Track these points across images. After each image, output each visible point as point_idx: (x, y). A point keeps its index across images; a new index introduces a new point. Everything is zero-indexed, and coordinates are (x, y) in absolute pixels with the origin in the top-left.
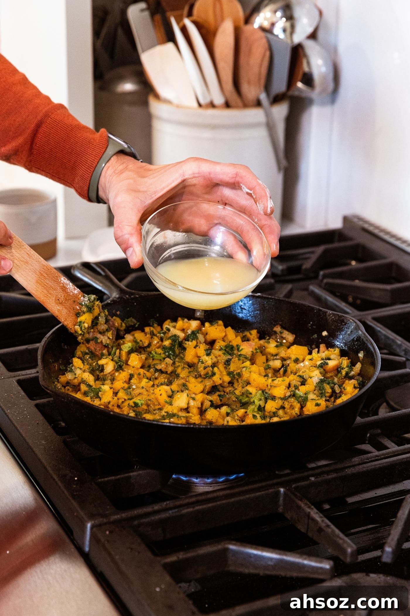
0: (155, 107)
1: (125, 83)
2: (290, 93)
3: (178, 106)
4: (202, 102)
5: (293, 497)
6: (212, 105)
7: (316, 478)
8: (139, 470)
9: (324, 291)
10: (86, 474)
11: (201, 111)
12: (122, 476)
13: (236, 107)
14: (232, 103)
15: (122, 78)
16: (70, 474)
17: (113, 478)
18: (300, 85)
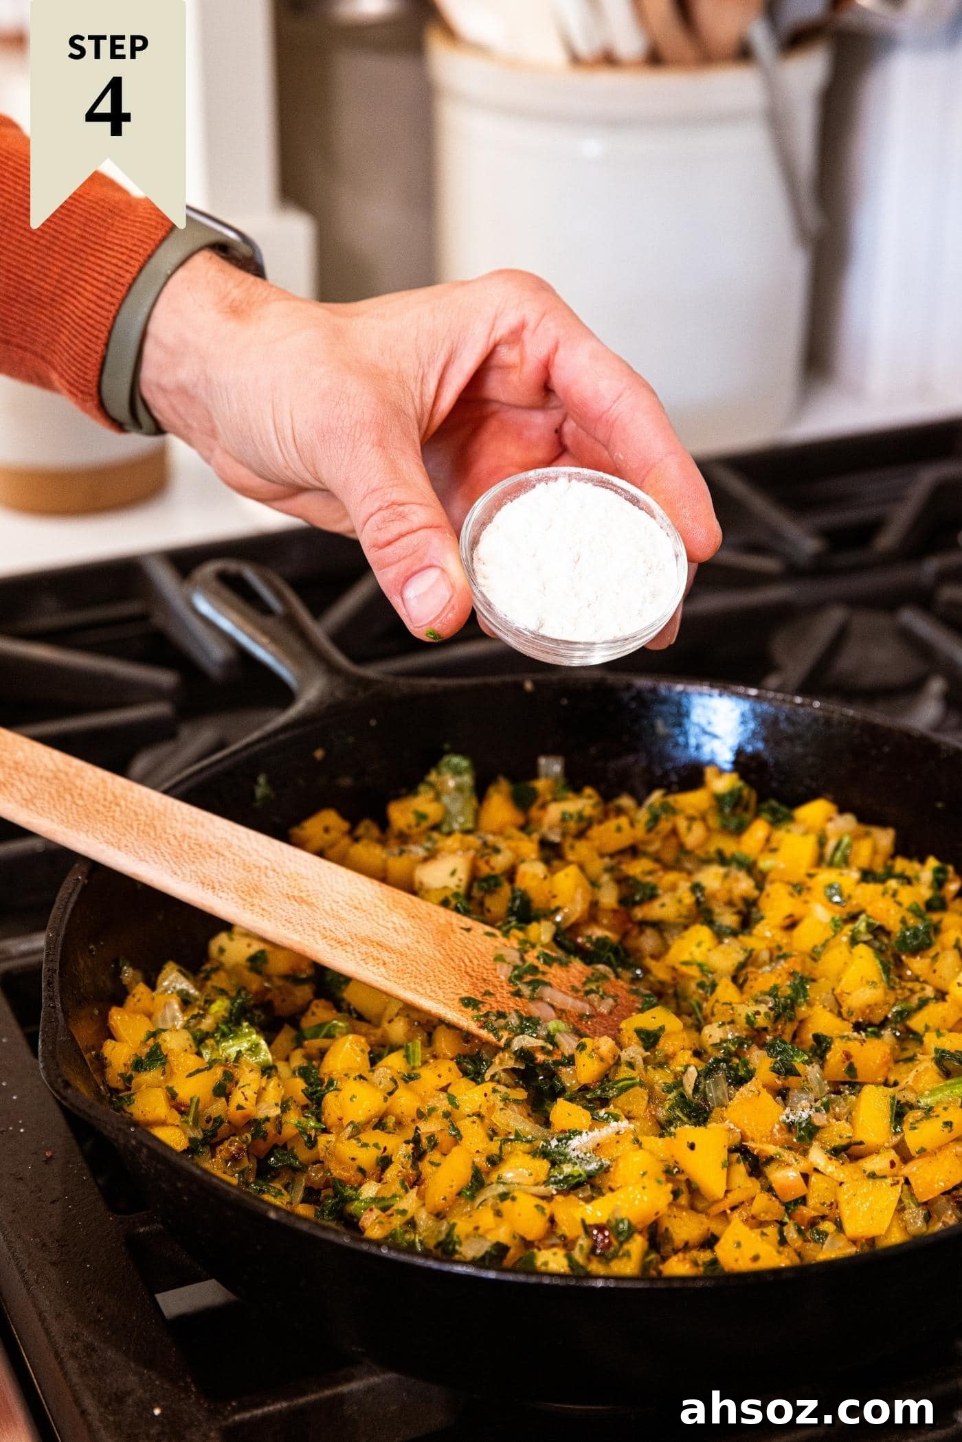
0: (445, 63)
2: (836, 20)
4: (582, 49)
6: (610, 60)
10: (194, 1389)
11: (578, 76)
13: (679, 63)
14: (668, 53)
16: (140, 1393)
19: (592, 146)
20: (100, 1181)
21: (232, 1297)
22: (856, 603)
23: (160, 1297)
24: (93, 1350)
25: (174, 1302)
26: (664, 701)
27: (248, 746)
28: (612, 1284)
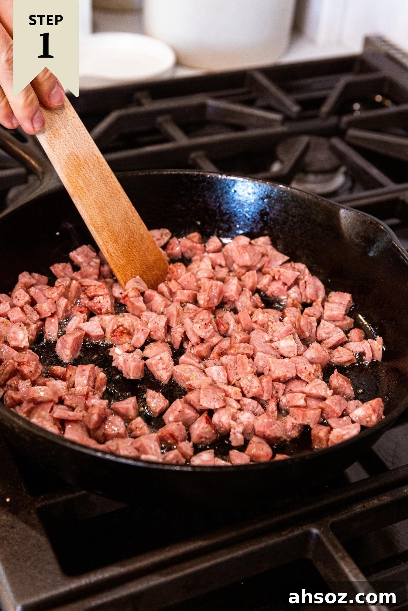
22: (311, 133)
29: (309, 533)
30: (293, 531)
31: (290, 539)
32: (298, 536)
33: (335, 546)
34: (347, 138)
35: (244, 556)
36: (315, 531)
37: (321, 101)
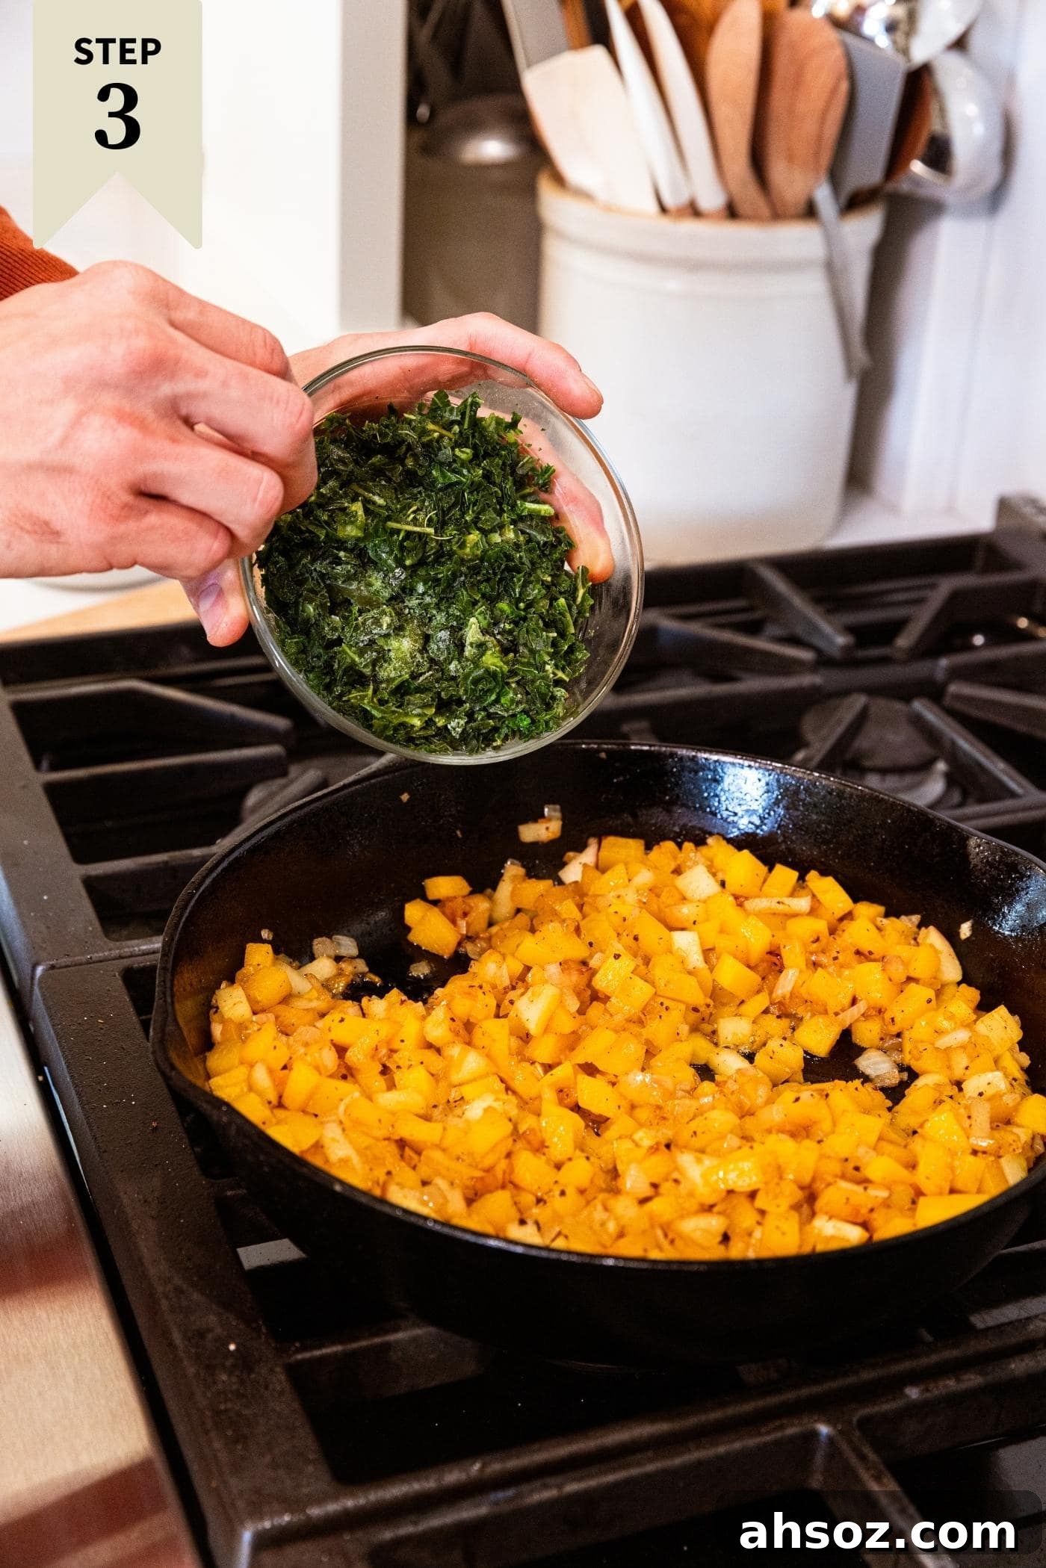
0: (553, 205)
1: (485, 139)
2: (891, 186)
3: (608, 209)
4: (669, 200)
5: (854, 1460)
6: (694, 211)
7: (922, 1392)
8: (414, 1325)
9: (949, 720)
10: (264, 1330)
11: (665, 223)
12: (364, 1343)
13: (754, 218)
14: (743, 208)
15: (474, 127)
16: (219, 1330)
17: (338, 1348)
18: (917, 167)
19: (674, 283)
20: (197, 1150)
21: (304, 1255)
22: (873, 691)
23: (241, 1251)
24: (182, 1292)
25: (254, 1256)
26: (704, 768)
27: (345, 787)
28: (621, 1264)
29: (815, 1434)
30: (782, 1427)
31: (777, 1443)
32: (792, 1439)
33: (863, 1458)
34: (947, 701)
35: (685, 1468)
36: (824, 1429)
37: (897, 627)
